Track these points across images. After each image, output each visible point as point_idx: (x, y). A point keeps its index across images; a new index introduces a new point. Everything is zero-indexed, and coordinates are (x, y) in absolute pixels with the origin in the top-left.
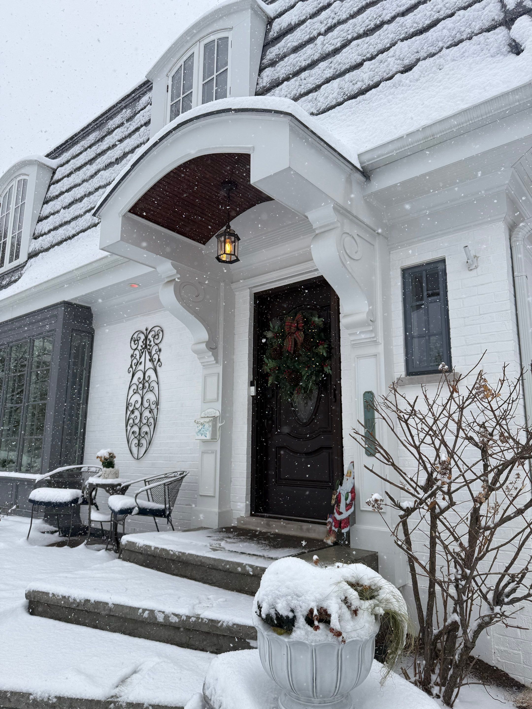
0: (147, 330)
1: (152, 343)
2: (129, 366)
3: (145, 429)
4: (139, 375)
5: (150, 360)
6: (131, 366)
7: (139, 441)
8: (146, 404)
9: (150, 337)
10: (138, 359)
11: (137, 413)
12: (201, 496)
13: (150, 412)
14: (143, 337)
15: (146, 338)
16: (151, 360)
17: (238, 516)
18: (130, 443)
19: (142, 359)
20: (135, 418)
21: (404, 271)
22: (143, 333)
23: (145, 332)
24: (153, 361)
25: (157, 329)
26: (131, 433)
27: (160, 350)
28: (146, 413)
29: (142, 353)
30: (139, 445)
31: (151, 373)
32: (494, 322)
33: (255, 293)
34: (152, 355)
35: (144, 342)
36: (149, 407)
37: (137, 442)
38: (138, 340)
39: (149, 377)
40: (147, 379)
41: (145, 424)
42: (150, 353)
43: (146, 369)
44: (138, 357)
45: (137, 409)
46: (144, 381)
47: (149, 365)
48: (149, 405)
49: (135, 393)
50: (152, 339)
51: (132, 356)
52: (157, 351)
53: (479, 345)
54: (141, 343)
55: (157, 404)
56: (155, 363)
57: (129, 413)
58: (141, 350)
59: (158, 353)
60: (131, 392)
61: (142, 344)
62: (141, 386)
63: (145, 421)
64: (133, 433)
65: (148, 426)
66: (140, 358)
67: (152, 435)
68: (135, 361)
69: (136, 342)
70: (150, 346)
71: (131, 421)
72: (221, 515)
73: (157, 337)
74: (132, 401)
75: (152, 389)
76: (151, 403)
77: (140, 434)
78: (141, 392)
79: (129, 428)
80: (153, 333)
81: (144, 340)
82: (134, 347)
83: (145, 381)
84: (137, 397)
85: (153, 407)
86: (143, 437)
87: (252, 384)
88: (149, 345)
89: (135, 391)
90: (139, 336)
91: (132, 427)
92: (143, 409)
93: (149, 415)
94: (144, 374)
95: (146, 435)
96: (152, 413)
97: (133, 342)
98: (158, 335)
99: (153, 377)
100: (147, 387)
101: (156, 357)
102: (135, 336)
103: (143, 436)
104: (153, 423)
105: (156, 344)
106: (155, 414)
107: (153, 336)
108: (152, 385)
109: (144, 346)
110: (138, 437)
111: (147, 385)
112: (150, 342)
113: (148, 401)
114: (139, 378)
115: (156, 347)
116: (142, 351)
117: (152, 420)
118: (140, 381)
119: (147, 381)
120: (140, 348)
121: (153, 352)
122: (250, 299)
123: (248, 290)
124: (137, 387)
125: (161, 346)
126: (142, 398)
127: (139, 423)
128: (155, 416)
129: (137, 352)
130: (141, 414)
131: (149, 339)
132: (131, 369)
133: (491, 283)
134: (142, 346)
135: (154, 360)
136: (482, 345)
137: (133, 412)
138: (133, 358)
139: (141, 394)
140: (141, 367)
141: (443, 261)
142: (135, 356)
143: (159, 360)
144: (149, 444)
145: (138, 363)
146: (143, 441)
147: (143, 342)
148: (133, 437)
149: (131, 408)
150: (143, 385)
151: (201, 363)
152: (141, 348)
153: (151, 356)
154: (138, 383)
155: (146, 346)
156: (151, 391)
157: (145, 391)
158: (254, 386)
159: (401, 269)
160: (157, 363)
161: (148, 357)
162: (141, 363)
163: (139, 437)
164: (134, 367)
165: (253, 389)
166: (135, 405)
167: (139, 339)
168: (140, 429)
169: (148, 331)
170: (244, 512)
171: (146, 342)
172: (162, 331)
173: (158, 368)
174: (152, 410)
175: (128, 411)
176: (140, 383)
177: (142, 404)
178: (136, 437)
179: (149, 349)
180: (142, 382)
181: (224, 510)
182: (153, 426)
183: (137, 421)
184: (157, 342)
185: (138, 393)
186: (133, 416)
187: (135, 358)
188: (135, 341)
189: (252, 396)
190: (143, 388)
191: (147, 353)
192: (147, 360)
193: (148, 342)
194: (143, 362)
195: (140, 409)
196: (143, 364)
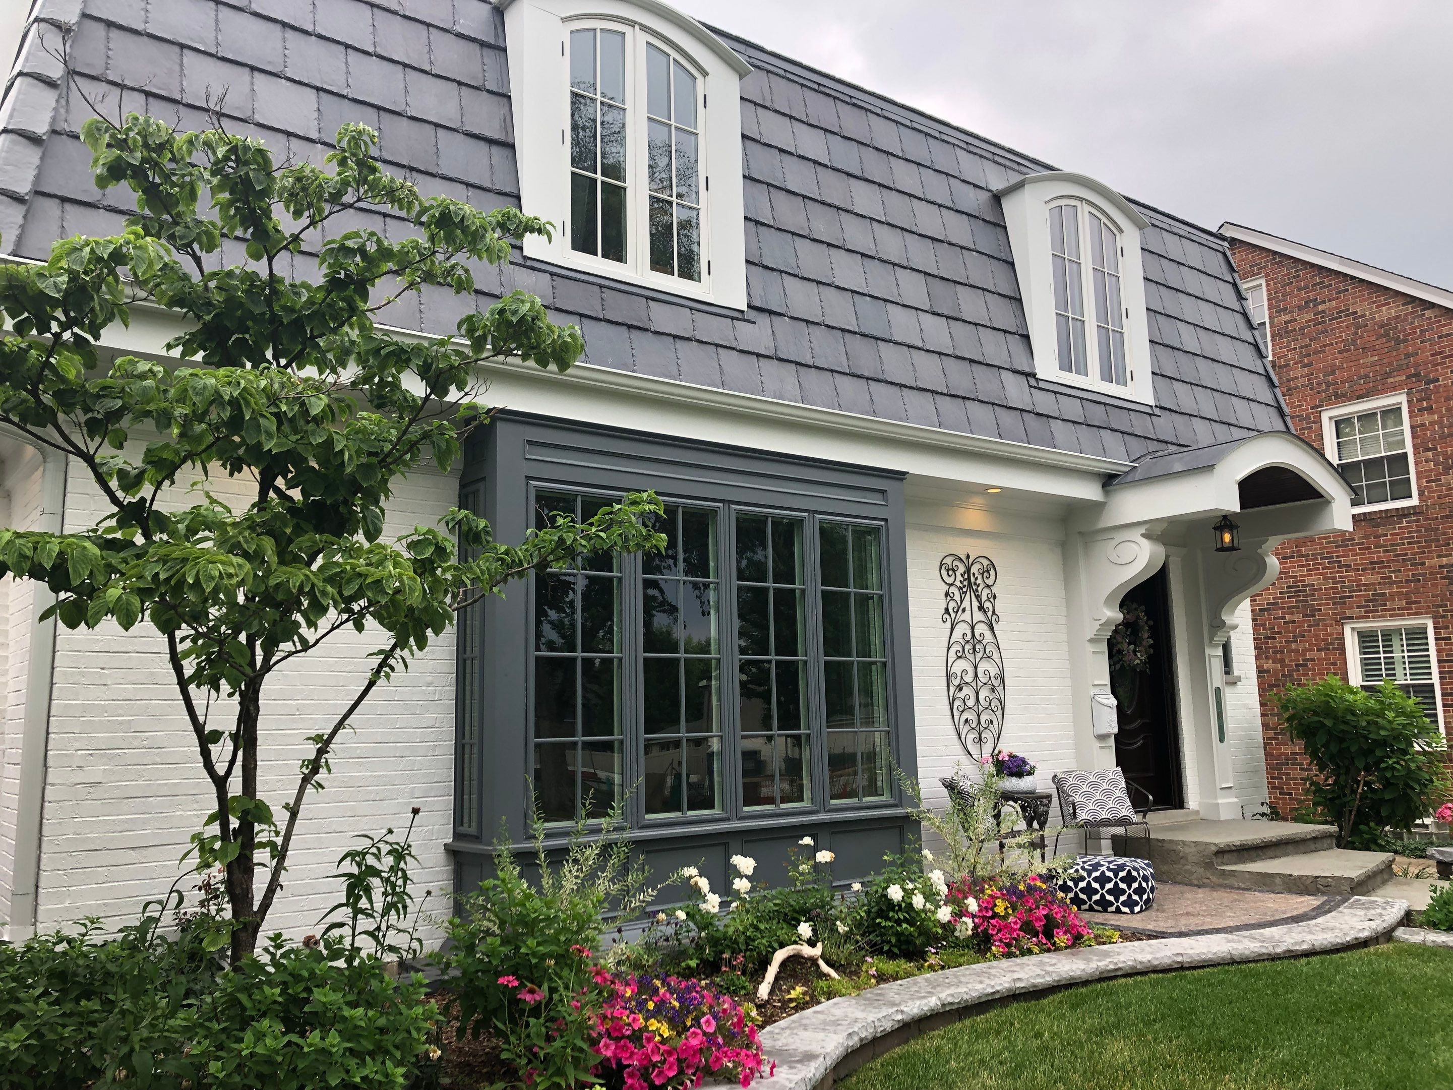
0: (968, 557)
1: (979, 581)
2: (944, 610)
3: (987, 716)
4: (964, 628)
5: (979, 609)
6: (947, 609)
7: (980, 735)
8: (983, 678)
9: (974, 569)
10: (959, 602)
11: (968, 690)
13: (992, 691)
14: (962, 569)
15: (968, 570)
16: (981, 608)
18: (963, 737)
19: (966, 604)
20: (966, 697)
22: (961, 560)
23: (965, 560)
24: (985, 612)
25: (984, 561)
26: (962, 722)
27: (994, 597)
28: (986, 692)
29: (965, 593)
30: (981, 741)
31: (983, 629)
34: (982, 601)
35: (966, 576)
36: (989, 683)
37: (977, 736)
38: (954, 571)
39: (982, 635)
40: (978, 637)
41: (986, 708)
42: (978, 597)
43: (974, 622)
44: (957, 597)
45: (967, 683)
46: (974, 641)
47: (978, 616)
48: (989, 679)
49: (959, 657)
50: (979, 576)
51: (947, 594)
52: (989, 596)
54: (959, 577)
55: (1002, 681)
56: (989, 616)
57: (953, 687)
58: (961, 588)
59: (992, 601)
60: (953, 653)
61: (962, 579)
62: (970, 647)
63: (984, 704)
64: (966, 721)
65: (992, 711)
66: (962, 602)
67: (1000, 726)
68: (952, 605)
69: (951, 572)
70: (977, 586)
71: (959, 702)
73: (987, 575)
74: (957, 670)
75: (989, 656)
76: (992, 677)
77: (979, 723)
78: (971, 657)
79: (957, 712)
80: (978, 566)
81: (964, 572)
82: (948, 580)
83: (976, 641)
84: (965, 664)
85: (996, 682)
86: (985, 727)
88: (974, 583)
89: (959, 654)
90: (953, 564)
91: (962, 711)
92: (979, 684)
93: (991, 695)
94: (973, 628)
95: (990, 725)
96: (995, 693)
97: (944, 573)
98: (988, 571)
99: (989, 636)
100: (981, 651)
101: (989, 605)
102: (948, 561)
103: (986, 725)
104: (999, 708)
105: (988, 586)
106: (1001, 694)
107: (980, 571)
108: (988, 648)
109: (966, 583)
110: (976, 729)
111: (979, 646)
112: (976, 579)
113: (986, 672)
114: (964, 634)
115: (987, 590)
116: (964, 589)
117: (996, 703)
118: (966, 638)
119: (979, 642)
120: (958, 583)
121: (984, 598)
124: (963, 647)
125: (995, 591)
126: (975, 667)
127: (975, 706)
128: (1002, 698)
129: (953, 589)
130: (976, 693)
131: (974, 574)
132: (947, 616)
134: (962, 582)
135: (986, 610)
137: (960, 688)
138: (949, 598)
139: (972, 660)
140: (966, 616)
142: (951, 595)
143: (994, 613)
144: (998, 739)
145: (959, 609)
146: (987, 734)
147: (963, 575)
148: (966, 727)
149: (955, 681)
150: (974, 646)
152: (961, 585)
153: (980, 603)
154: (962, 641)
155: (969, 585)
156: (989, 659)
157: (978, 656)
160: (992, 616)
161: (975, 604)
162: (964, 610)
163: (980, 729)
164: (953, 615)
166: (962, 678)
167: (954, 568)
168: (978, 715)
169: (970, 560)
171: (969, 577)
172: (994, 567)
173: (995, 624)
174: (994, 687)
175: (951, 683)
176: (967, 642)
177: (976, 676)
178: (972, 729)
179: (976, 590)
180: (971, 641)
182: (999, 713)
183: (971, 703)
184: (988, 581)
185: (966, 658)
186: (961, 695)
187: (952, 599)
188: (948, 571)
190: (974, 651)
191: (972, 594)
192: (975, 608)
193: (973, 580)
194: (968, 609)
195: (974, 684)
196: (968, 612)
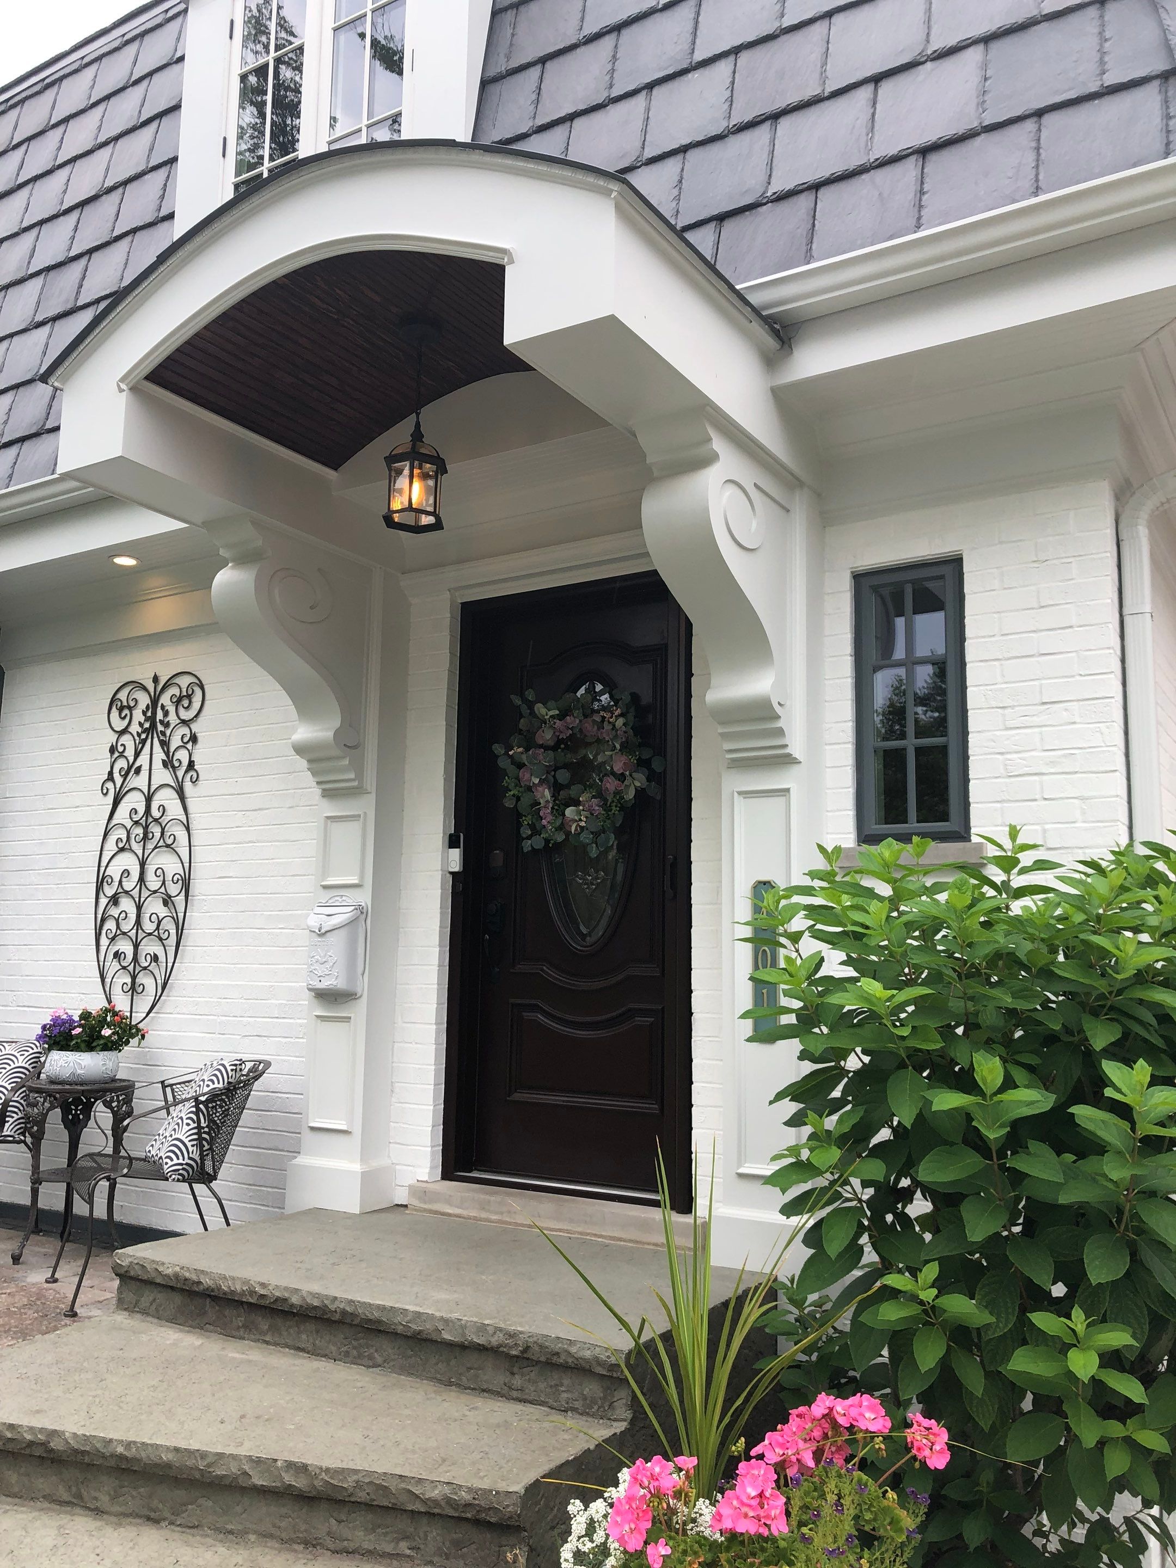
0: (156, 679)
1: (172, 718)
2: (106, 777)
3: (150, 947)
4: (134, 801)
5: (165, 764)
6: (111, 777)
7: (134, 978)
8: (153, 882)
9: (165, 699)
10: (131, 759)
11: (127, 905)
12: (313, 1129)
13: (165, 903)
14: (144, 700)
15: (155, 701)
16: (168, 764)
17: (412, 1182)
18: (108, 980)
19: (143, 760)
20: (123, 915)
21: (859, 578)
22: (145, 689)
23: (151, 687)
24: (174, 767)
25: (184, 681)
26: (110, 956)
27: (194, 739)
28: (155, 907)
29: (143, 742)
30: (134, 989)
31: (167, 798)
32: (1074, 723)
33: (463, 604)
34: (172, 750)
35: (149, 714)
36: (162, 890)
37: (129, 980)
38: (130, 708)
39: (163, 809)
40: (155, 813)
41: (150, 934)
42: (165, 744)
43: (153, 789)
44: (130, 753)
45: (127, 892)
46: (147, 819)
47: (162, 776)
48: (164, 883)
49: (122, 850)
50: (171, 709)
51: (112, 750)
52: (186, 740)
53: (1036, 778)
54: (138, 716)
55: (186, 884)
56: (180, 774)
57: (103, 901)
58: (139, 735)
59: (189, 746)
60: (111, 846)
61: (142, 719)
62: (139, 831)
63: (149, 927)
64: (117, 955)
65: (161, 939)
66: (137, 754)
67: (170, 965)
68: (121, 763)
69: (126, 712)
70: (167, 725)
71: (110, 925)
72: (368, 1179)
73: (186, 702)
74: (114, 871)
75: (169, 841)
76: (169, 877)
77: (135, 959)
78: (139, 848)
79: (104, 941)
80: (174, 691)
81: (148, 707)
82: (120, 725)
83: (150, 820)
84: (128, 861)
85: (173, 889)
86: (145, 968)
87: (453, 842)
88: (162, 722)
89: (121, 845)
90: (131, 697)
91: (113, 939)
92: (145, 893)
93: (162, 911)
94: (149, 800)
95: (153, 964)
96: (170, 904)
97: (115, 713)
98: (189, 697)
99: (174, 809)
100: (158, 835)
101: (183, 756)
102: (123, 696)
103: (146, 964)
104: (173, 932)
105: (184, 722)
106: (181, 909)
107: (175, 700)
108: (170, 830)
109: (147, 725)
110: (131, 968)
111: (156, 830)
112: (166, 714)
113: (159, 872)
114: (134, 811)
115: (185, 730)
116: (143, 736)
117: (169, 925)
118: (136, 818)
119: (156, 820)
120: (135, 728)
121: (175, 742)
122: (452, 617)
123: (448, 595)
124: (128, 832)
125: (195, 727)
126: (143, 864)
127: (134, 931)
128: (181, 915)
129: (127, 740)
130: (139, 908)
131: (163, 707)
132: (110, 785)
133: (1071, 627)
134: (141, 724)
135: (176, 764)
136: (1045, 778)
137: (114, 900)
138: (116, 754)
139: (140, 853)
140: (140, 781)
141: (956, 563)
142: (121, 749)
143: (191, 765)
144: (163, 988)
145: (132, 770)
146: (145, 980)
147: (144, 713)
148: (116, 966)
149: (109, 891)
150: (146, 828)
151: (318, 783)
152: (140, 730)
153: (167, 754)
154: (129, 824)
155: (151, 728)
156: (168, 846)
157: (150, 846)
158: (459, 847)
159: (852, 572)
160: (186, 772)
161: (159, 755)
162: (138, 771)
163: (135, 970)
164: (119, 780)
165: (455, 855)
166: (120, 882)
167: (132, 704)
168: (136, 946)
169: (160, 687)
170: (427, 1170)
171: (154, 713)
172: (202, 687)
173: (188, 786)
174: (170, 897)
175: (101, 895)
176: (136, 823)
177: (142, 879)
178: (124, 968)
179: (163, 733)
180: (143, 822)
181: (375, 1164)
182: (172, 940)
183: (127, 926)
184: (185, 715)
185: (131, 850)
186: (114, 912)
187: (122, 755)
188: (121, 710)
189: (451, 873)
190: (145, 838)
191: (156, 740)
192: (158, 764)
193: (160, 715)
194: (146, 767)
195: (135, 893)
196: (144, 773)
